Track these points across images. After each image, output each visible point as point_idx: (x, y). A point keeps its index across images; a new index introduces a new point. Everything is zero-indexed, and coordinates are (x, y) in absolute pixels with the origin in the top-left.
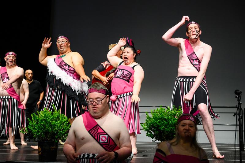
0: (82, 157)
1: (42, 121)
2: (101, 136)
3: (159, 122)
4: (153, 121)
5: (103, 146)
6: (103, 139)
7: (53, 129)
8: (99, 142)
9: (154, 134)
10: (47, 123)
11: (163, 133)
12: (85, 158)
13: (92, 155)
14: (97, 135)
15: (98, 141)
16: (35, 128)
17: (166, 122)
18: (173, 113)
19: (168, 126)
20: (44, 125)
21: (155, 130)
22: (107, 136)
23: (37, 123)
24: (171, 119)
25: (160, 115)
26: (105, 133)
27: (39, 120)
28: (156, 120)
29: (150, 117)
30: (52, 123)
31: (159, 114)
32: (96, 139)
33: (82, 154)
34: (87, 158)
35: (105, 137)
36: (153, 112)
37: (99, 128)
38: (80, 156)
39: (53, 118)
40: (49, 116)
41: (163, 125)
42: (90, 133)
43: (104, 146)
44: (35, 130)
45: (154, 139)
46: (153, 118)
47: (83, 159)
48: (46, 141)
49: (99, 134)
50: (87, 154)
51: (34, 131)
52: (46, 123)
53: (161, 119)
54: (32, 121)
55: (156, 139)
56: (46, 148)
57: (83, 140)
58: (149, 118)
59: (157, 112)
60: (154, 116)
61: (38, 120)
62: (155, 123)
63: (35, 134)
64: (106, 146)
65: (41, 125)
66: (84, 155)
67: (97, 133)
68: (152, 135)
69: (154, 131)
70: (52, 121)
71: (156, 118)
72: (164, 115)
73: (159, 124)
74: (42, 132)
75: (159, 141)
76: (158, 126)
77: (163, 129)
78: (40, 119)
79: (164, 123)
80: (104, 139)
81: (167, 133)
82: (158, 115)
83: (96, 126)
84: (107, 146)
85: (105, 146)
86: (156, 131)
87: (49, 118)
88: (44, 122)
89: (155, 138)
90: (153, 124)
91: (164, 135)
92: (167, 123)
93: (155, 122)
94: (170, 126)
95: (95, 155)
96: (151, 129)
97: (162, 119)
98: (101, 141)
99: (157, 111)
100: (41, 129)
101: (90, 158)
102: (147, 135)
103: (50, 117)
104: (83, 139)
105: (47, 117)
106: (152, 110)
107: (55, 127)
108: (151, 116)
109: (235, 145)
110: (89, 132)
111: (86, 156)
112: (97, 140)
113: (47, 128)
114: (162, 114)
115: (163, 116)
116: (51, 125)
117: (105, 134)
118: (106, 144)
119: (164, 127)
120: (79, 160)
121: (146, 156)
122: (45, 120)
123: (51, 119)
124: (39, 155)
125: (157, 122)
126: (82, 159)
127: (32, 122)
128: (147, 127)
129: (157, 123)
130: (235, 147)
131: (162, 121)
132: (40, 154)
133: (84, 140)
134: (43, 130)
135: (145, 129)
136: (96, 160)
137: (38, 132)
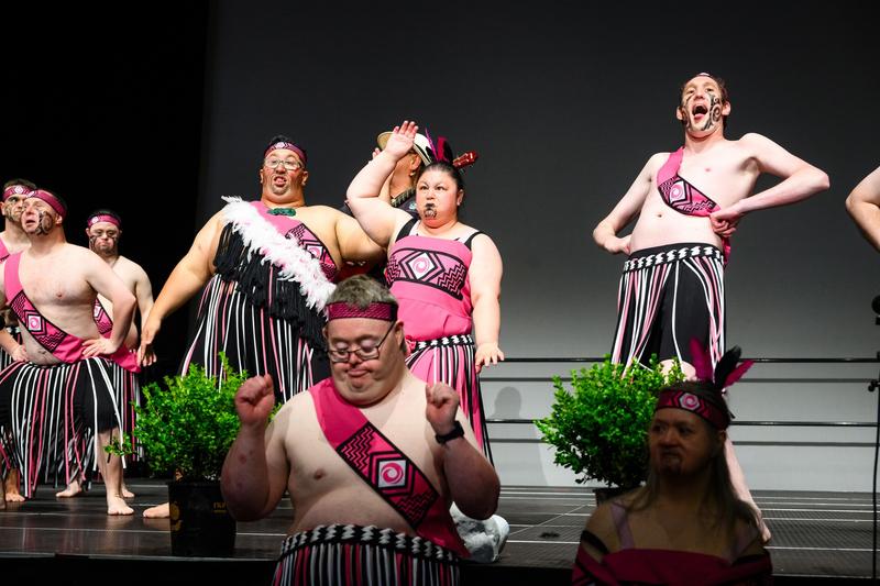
0: (315, 538)
1: (183, 412)
2: (382, 464)
3: (601, 414)
4: (579, 409)
5: (393, 499)
6: (391, 473)
7: (223, 440)
8: (375, 487)
9: (583, 454)
10: (200, 420)
11: (614, 454)
12: (326, 543)
13: (353, 529)
14: (367, 461)
15: (373, 481)
16: (156, 439)
17: (627, 411)
18: (653, 382)
19: (632, 428)
20: (188, 427)
21: (587, 441)
22: (402, 464)
23: (165, 420)
24: (645, 401)
25: (605, 387)
26: (396, 453)
27: (170, 408)
28: (591, 406)
29: (568, 396)
30: (219, 419)
31: (600, 384)
32: (367, 475)
33: (318, 528)
34: (334, 541)
35: (398, 468)
36: (579, 380)
37: (375, 434)
38: (310, 534)
39: (221, 401)
40: (209, 395)
41: (614, 422)
42: (343, 456)
43: (395, 500)
44: (157, 443)
45: (581, 475)
46: (580, 399)
47: (322, 546)
48: (196, 485)
49: (375, 458)
50: (334, 526)
51: (155, 448)
52: (198, 417)
53: (606, 401)
54: (147, 412)
55: (589, 473)
56: (197, 508)
57: (320, 481)
58: (565, 399)
59: (592, 379)
60: (581, 390)
61: (167, 408)
62: (585, 417)
63: (159, 457)
64: (402, 500)
65: (178, 425)
66: (324, 532)
67: (369, 452)
68: (574, 460)
69: (581, 446)
70: (218, 411)
71: (591, 398)
72: (617, 387)
73: (599, 420)
74: (182, 453)
75: (599, 480)
76: (598, 428)
77: (615, 436)
78: (176, 405)
79: (620, 416)
80: (393, 473)
81: (630, 453)
82: (597, 387)
83: (363, 429)
84: (405, 498)
85: (399, 498)
86: (592, 445)
87: (206, 402)
88: (190, 417)
89: (585, 470)
90: (581, 421)
91: (620, 458)
92: (629, 415)
93: (587, 412)
94: (639, 427)
95: (364, 530)
96: (571, 437)
97: (612, 401)
98: (382, 483)
99: (593, 373)
100: (181, 438)
101: (344, 542)
102: (558, 460)
103: (212, 397)
104: (319, 476)
105: (201, 399)
106: (574, 370)
107: (229, 434)
108: (572, 391)
109: (874, 498)
110: (338, 450)
111: (331, 534)
112: (370, 479)
113: (200, 436)
114: (610, 383)
115: (615, 391)
116: (214, 427)
117: (399, 455)
118: (401, 491)
119: (617, 430)
120: (307, 549)
121: (555, 536)
122: (194, 409)
123: (215, 403)
124: (173, 532)
125: (594, 413)
126: (317, 543)
127: (147, 417)
128: (556, 430)
129: (592, 417)
130: (875, 503)
131: (612, 408)
132: (177, 527)
133: (323, 479)
134: (187, 443)
135: (550, 437)
136: (368, 547)
137: (170, 449)
